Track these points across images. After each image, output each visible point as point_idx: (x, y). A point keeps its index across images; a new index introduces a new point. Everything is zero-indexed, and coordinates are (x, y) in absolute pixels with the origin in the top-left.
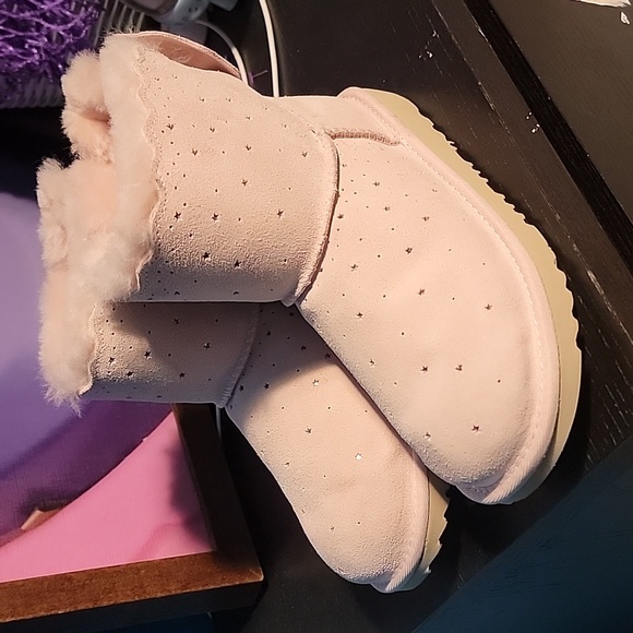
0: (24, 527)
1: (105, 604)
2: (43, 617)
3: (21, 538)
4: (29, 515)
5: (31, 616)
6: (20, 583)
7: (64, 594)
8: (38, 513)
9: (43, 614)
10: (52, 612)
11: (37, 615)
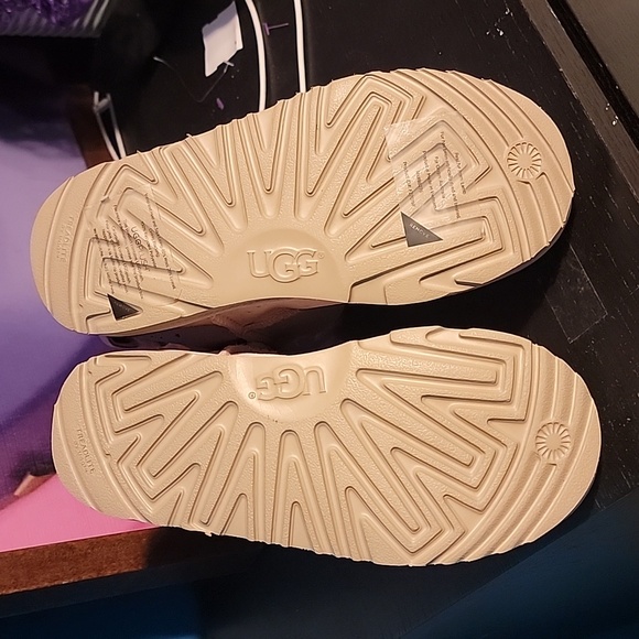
0: (17, 493)
1: (109, 573)
2: (46, 587)
3: (14, 504)
4: (21, 481)
5: (35, 587)
6: (21, 553)
7: (67, 563)
8: (30, 478)
9: (46, 584)
10: (56, 583)
11: (40, 586)
